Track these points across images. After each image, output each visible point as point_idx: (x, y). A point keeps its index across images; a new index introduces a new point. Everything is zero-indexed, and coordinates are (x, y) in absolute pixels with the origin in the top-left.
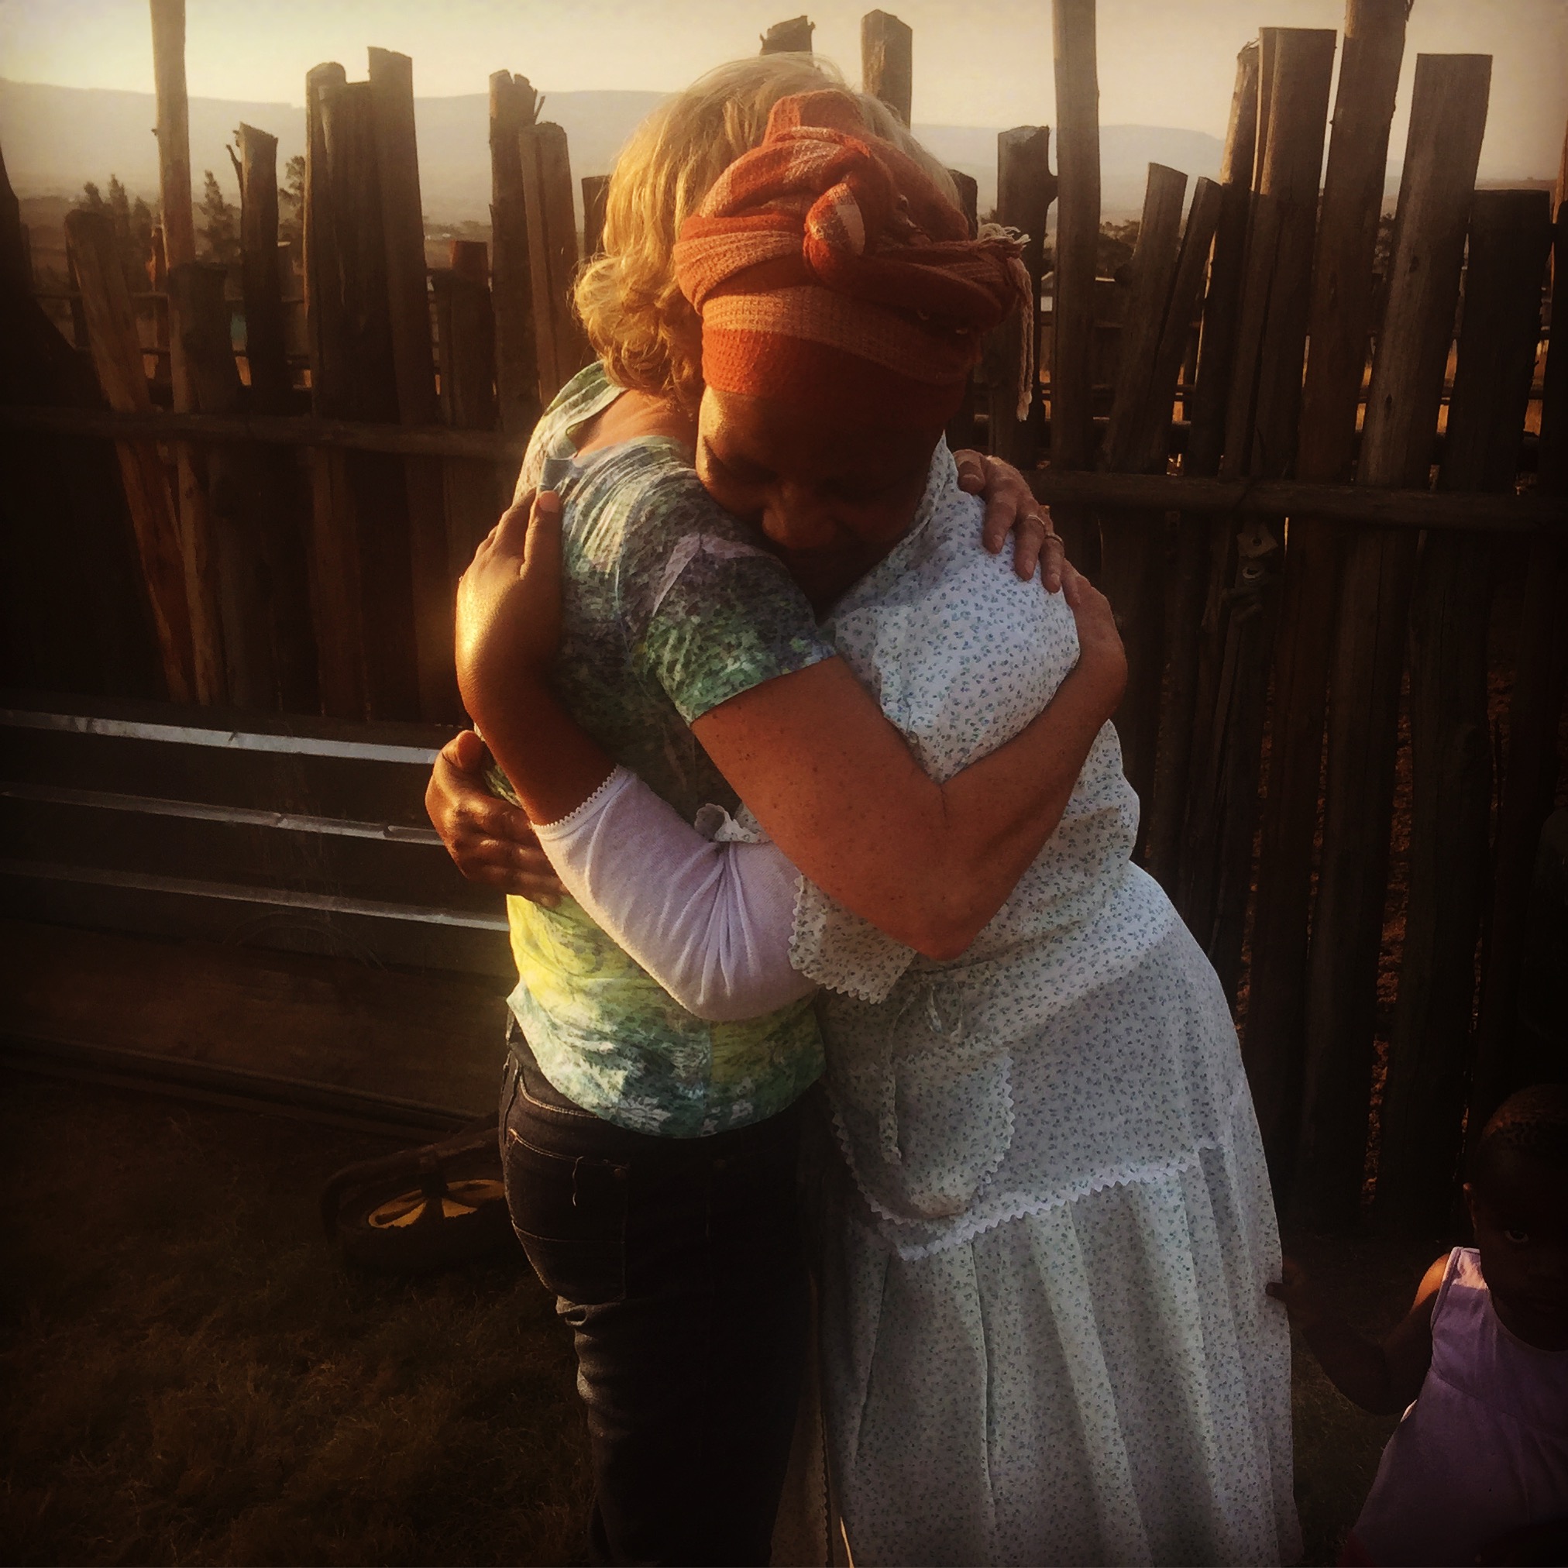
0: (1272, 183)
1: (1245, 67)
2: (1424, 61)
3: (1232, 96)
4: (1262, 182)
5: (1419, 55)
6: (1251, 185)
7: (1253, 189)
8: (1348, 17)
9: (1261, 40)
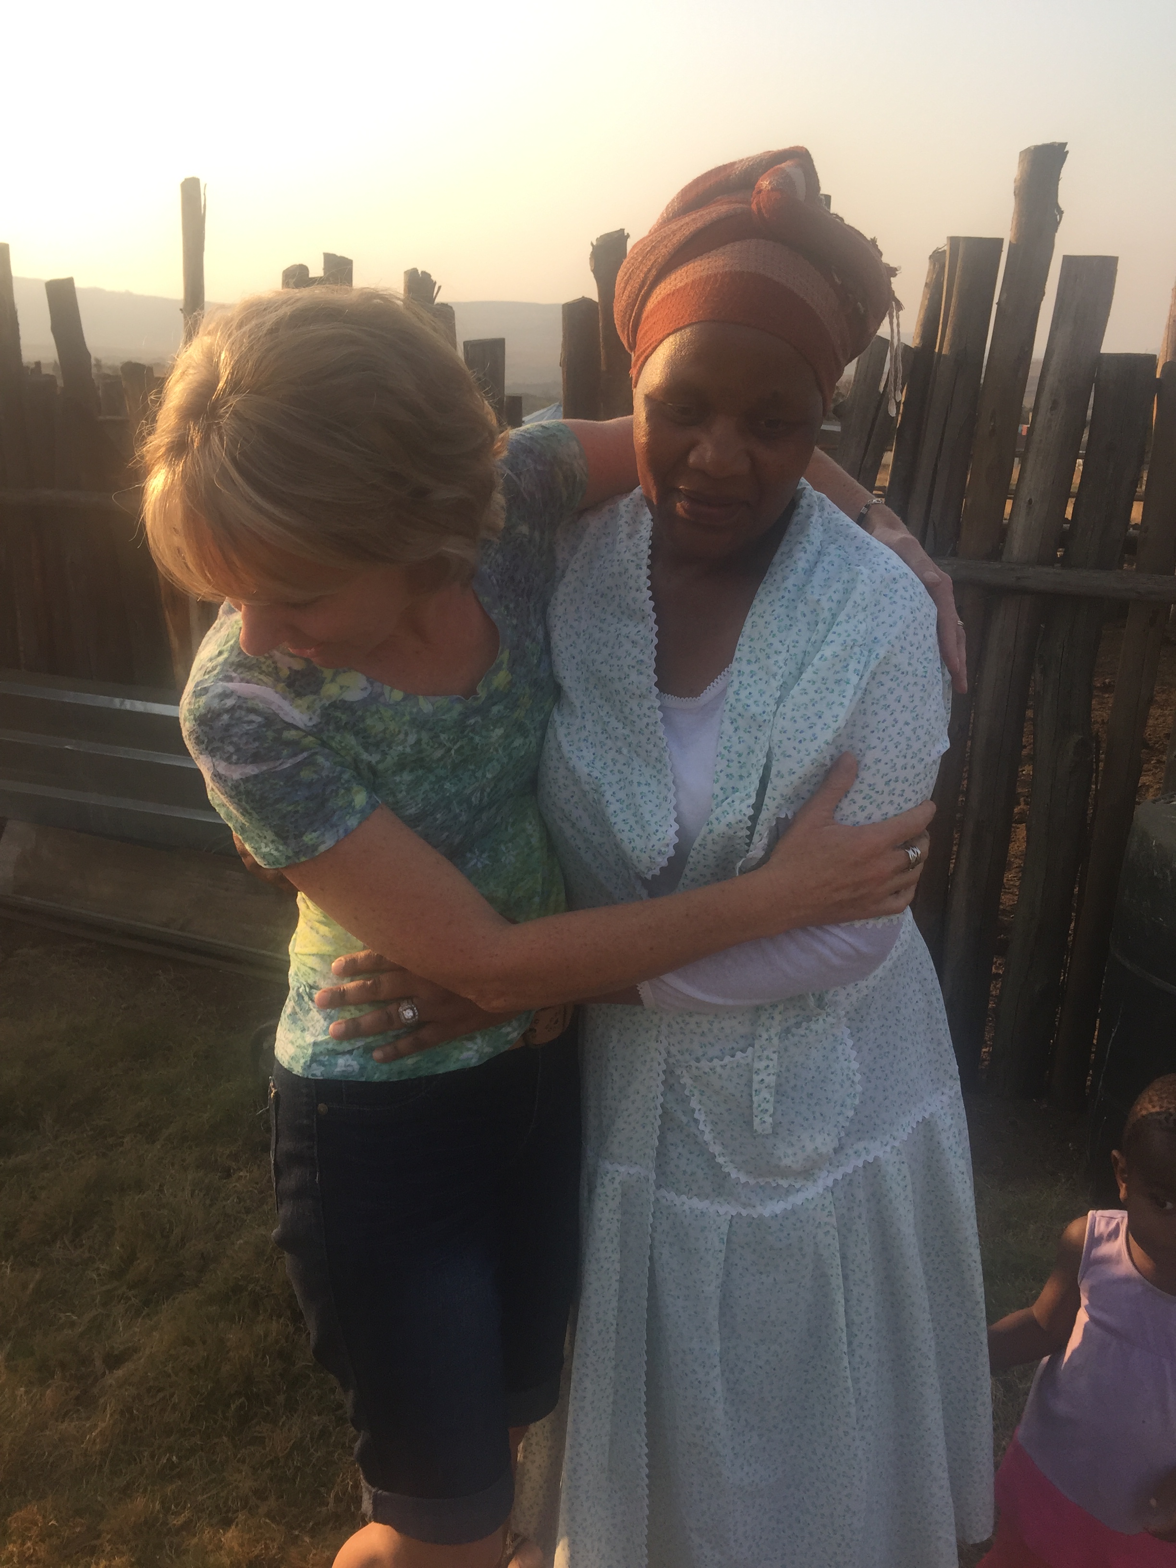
0: (952, 346)
1: (934, 265)
2: (1069, 261)
3: (924, 284)
4: (944, 346)
5: (1064, 256)
6: (935, 348)
7: (937, 350)
8: (1014, 229)
9: (949, 246)
